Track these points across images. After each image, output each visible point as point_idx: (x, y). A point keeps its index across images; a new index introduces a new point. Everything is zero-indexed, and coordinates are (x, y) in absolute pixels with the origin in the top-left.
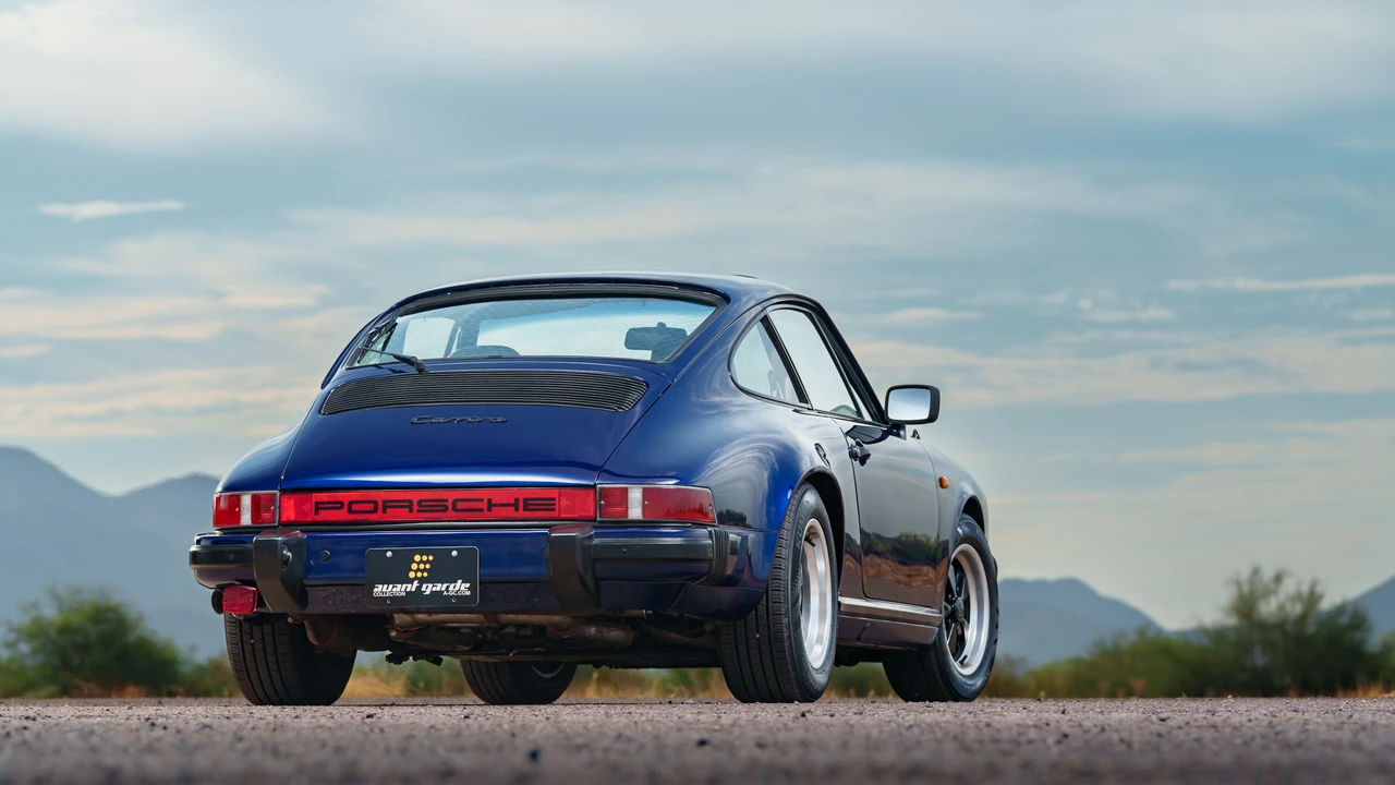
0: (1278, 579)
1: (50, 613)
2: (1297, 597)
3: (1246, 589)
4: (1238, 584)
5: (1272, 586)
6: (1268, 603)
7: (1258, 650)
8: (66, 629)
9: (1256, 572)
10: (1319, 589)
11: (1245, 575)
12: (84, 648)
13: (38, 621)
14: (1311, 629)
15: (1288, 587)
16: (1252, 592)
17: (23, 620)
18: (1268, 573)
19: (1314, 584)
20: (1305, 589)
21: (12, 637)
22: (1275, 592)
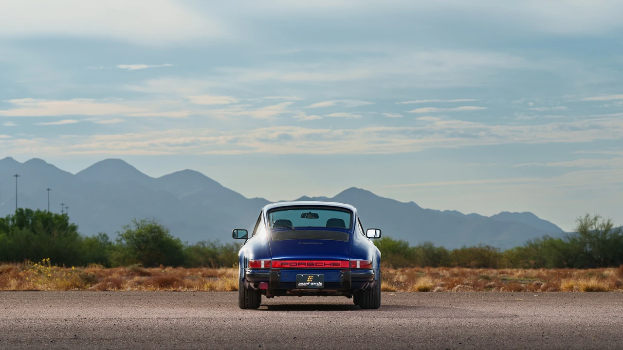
0: (596, 219)
1: (134, 229)
2: (604, 225)
3: (584, 223)
4: (581, 221)
5: (593, 221)
6: (592, 228)
7: (588, 246)
8: (140, 235)
9: (588, 216)
10: (611, 223)
11: (583, 217)
12: (147, 242)
13: (129, 232)
14: (608, 238)
15: (600, 222)
16: (586, 224)
17: (125, 231)
18: (592, 217)
19: (609, 221)
20: (606, 223)
21: (119, 238)
22: (594, 224)
